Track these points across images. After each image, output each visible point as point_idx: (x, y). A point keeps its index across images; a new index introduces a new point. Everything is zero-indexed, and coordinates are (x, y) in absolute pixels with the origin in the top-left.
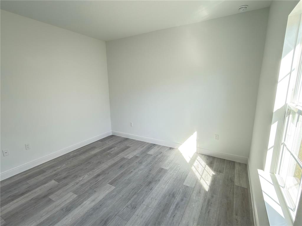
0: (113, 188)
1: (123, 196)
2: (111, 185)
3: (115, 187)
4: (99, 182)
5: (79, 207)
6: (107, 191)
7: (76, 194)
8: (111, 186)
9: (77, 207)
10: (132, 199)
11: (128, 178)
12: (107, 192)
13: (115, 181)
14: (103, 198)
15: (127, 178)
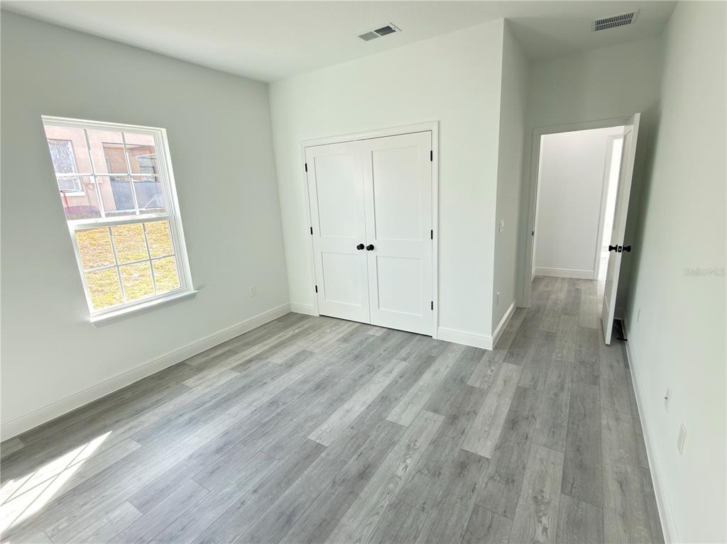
0: (312, 437)
1: (291, 420)
2: (319, 444)
3: (309, 437)
4: (354, 453)
5: (369, 402)
6: (327, 429)
7: (390, 422)
8: (318, 441)
9: (373, 402)
10: (274, 414)
11: (271, 466)
12: (324, 427)
13: (309, 456)
14: (332, 416)
15: (275, 463)
